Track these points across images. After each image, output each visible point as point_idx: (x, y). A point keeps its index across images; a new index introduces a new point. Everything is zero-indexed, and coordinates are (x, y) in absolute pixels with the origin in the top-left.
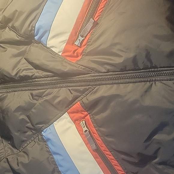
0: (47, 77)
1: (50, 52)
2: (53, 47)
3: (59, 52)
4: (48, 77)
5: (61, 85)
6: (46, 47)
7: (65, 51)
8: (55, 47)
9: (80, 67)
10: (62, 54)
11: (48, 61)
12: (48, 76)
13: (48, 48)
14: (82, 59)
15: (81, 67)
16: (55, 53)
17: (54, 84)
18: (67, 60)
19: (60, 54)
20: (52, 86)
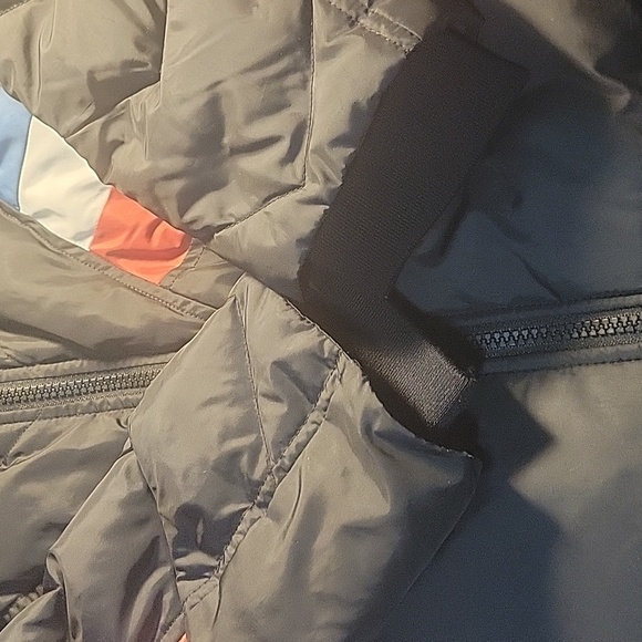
0: (29, 361)
1: (38, 237)
2: (46, 213)
3: (81, 236)
4: (32, 360)
5: (97, 399)
6: (17, 216)
7: (104, 230)
8: (59, 215)
9: (188, 308)
10: (93, 242)
11: (39, 282)
12: (32, 358)
13: (27, 221)
14: (192, 264)
15: (195, 308)
16: (60, 244)
17: (61, 393)
18: (119, 273)
19: (85, 245)
20: (52, 405)
